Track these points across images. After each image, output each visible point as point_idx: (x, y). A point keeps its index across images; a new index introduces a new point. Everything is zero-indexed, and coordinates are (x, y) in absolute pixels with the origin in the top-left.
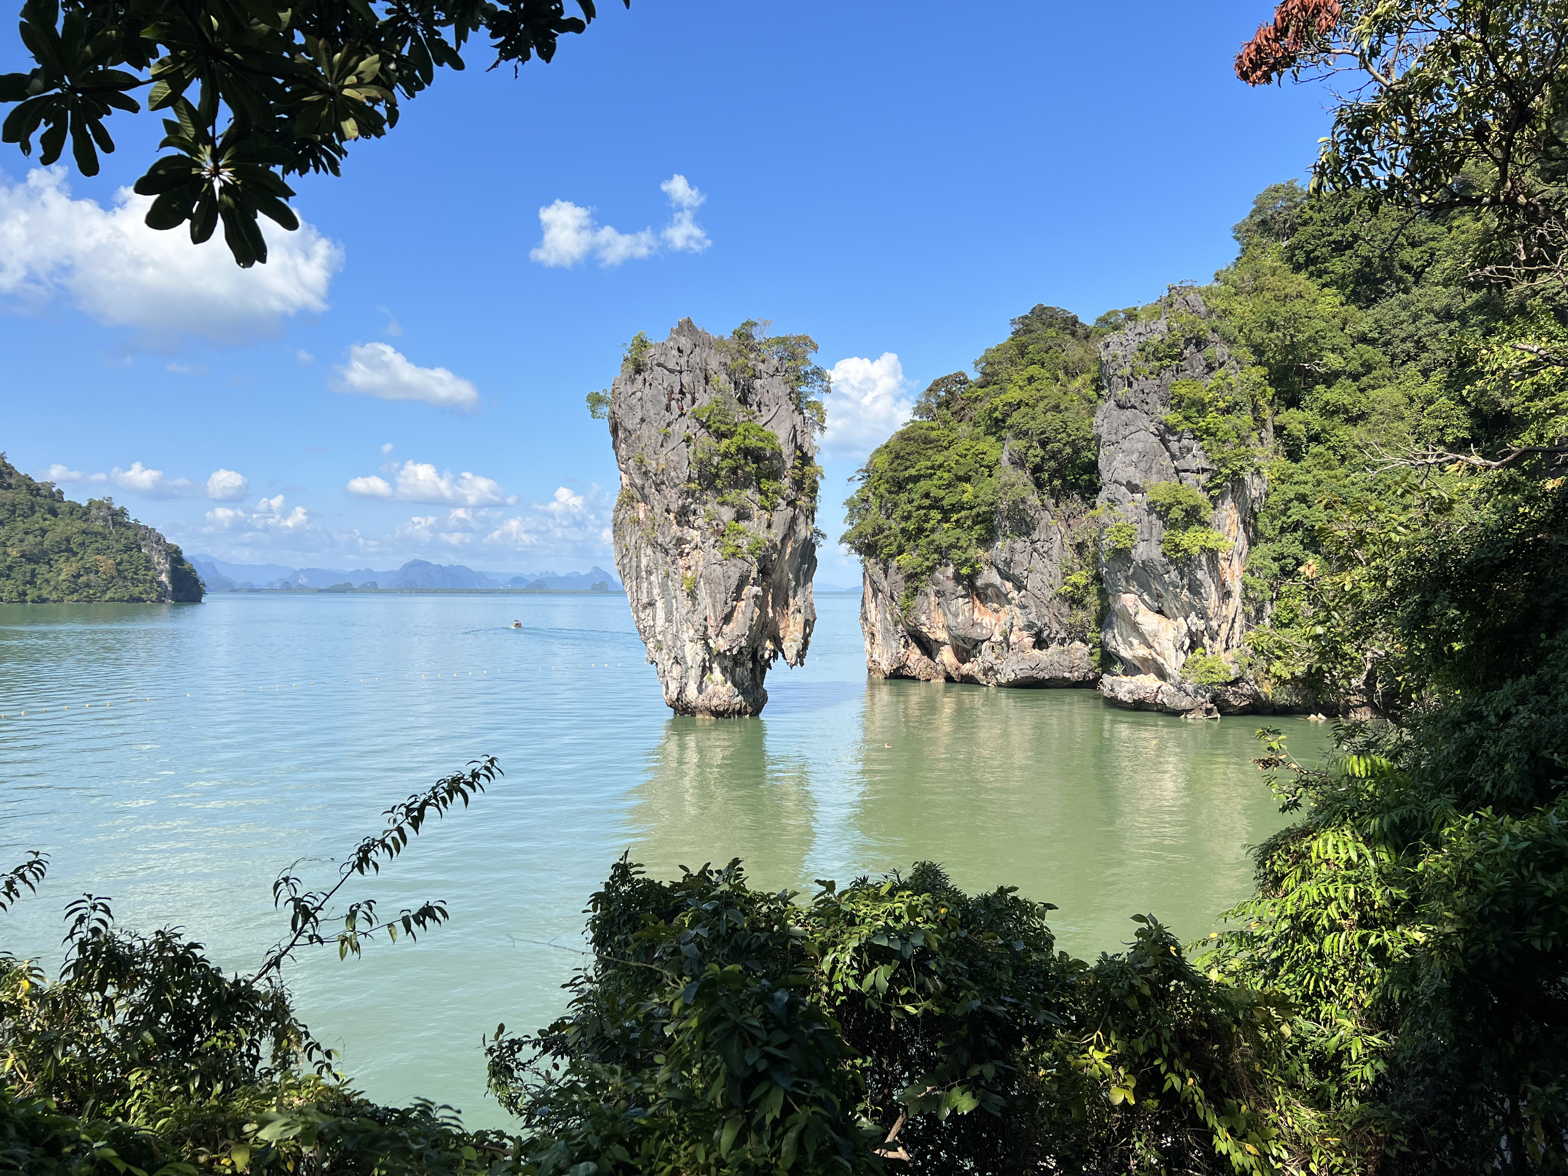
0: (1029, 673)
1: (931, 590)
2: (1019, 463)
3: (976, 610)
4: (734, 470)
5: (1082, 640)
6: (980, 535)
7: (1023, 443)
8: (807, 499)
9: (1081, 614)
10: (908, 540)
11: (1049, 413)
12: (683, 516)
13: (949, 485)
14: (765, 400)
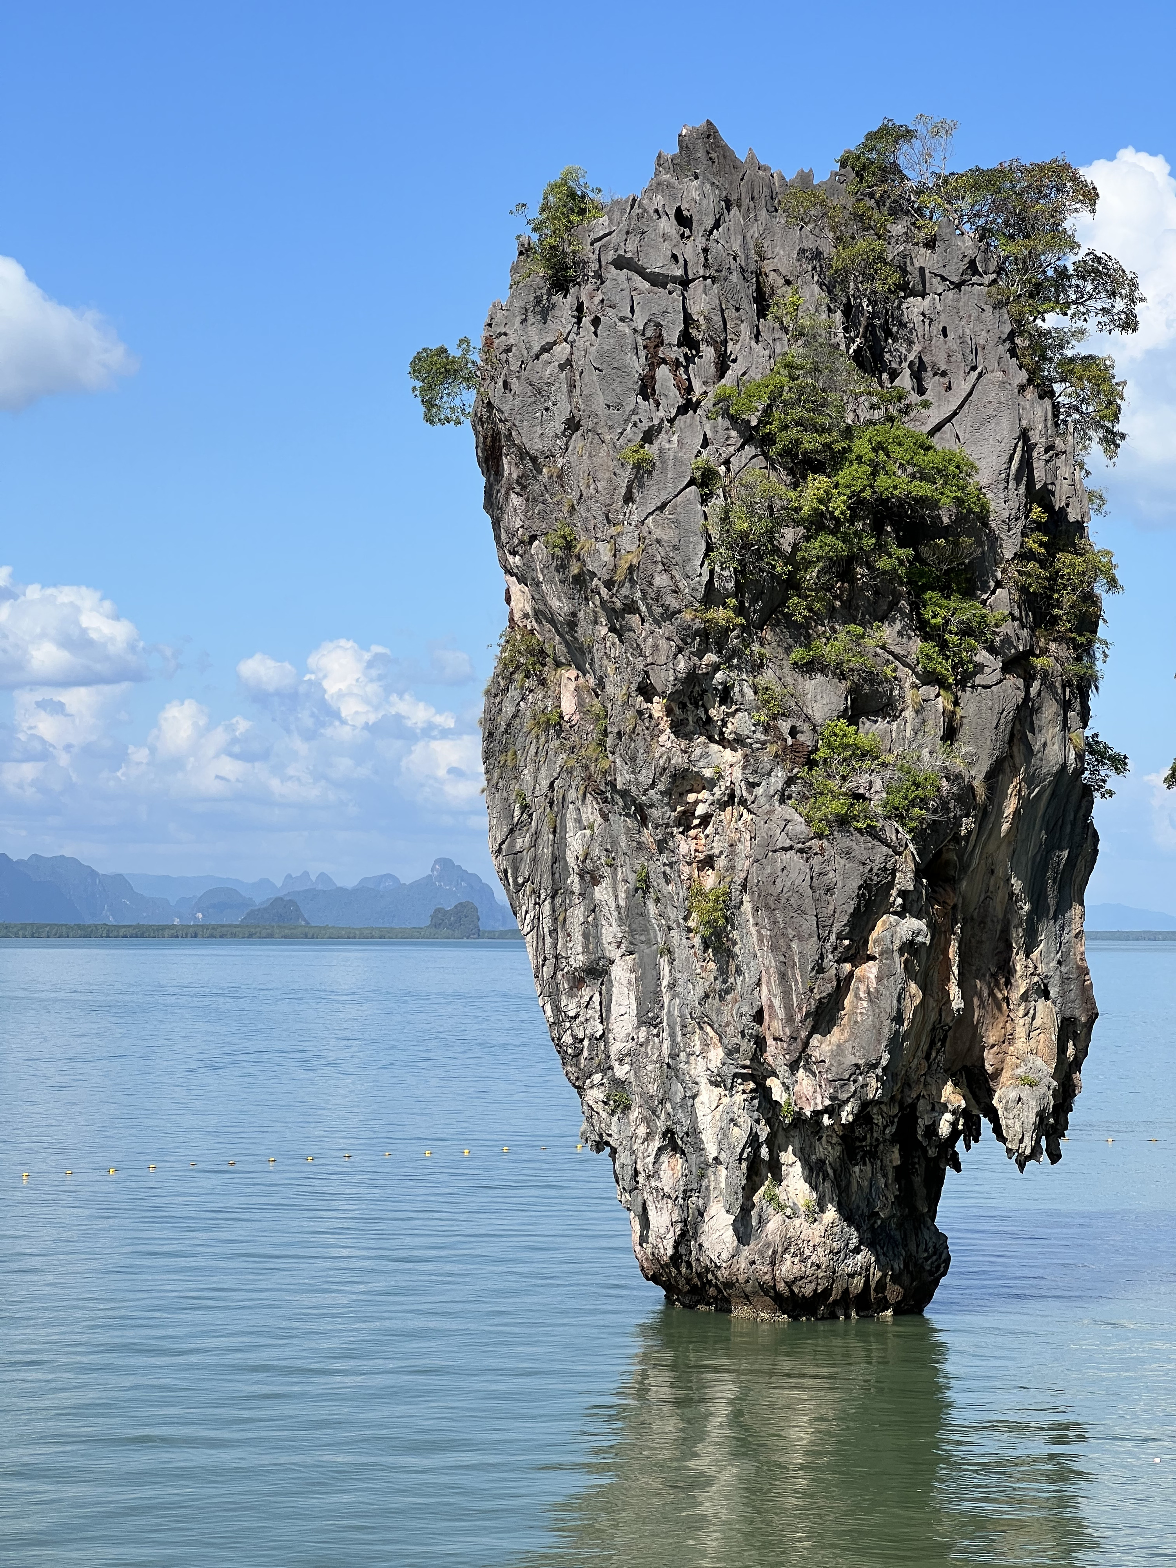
4: (842, 568)
8: (1066, 652)
12: (692, 705)
14: (938, 357)
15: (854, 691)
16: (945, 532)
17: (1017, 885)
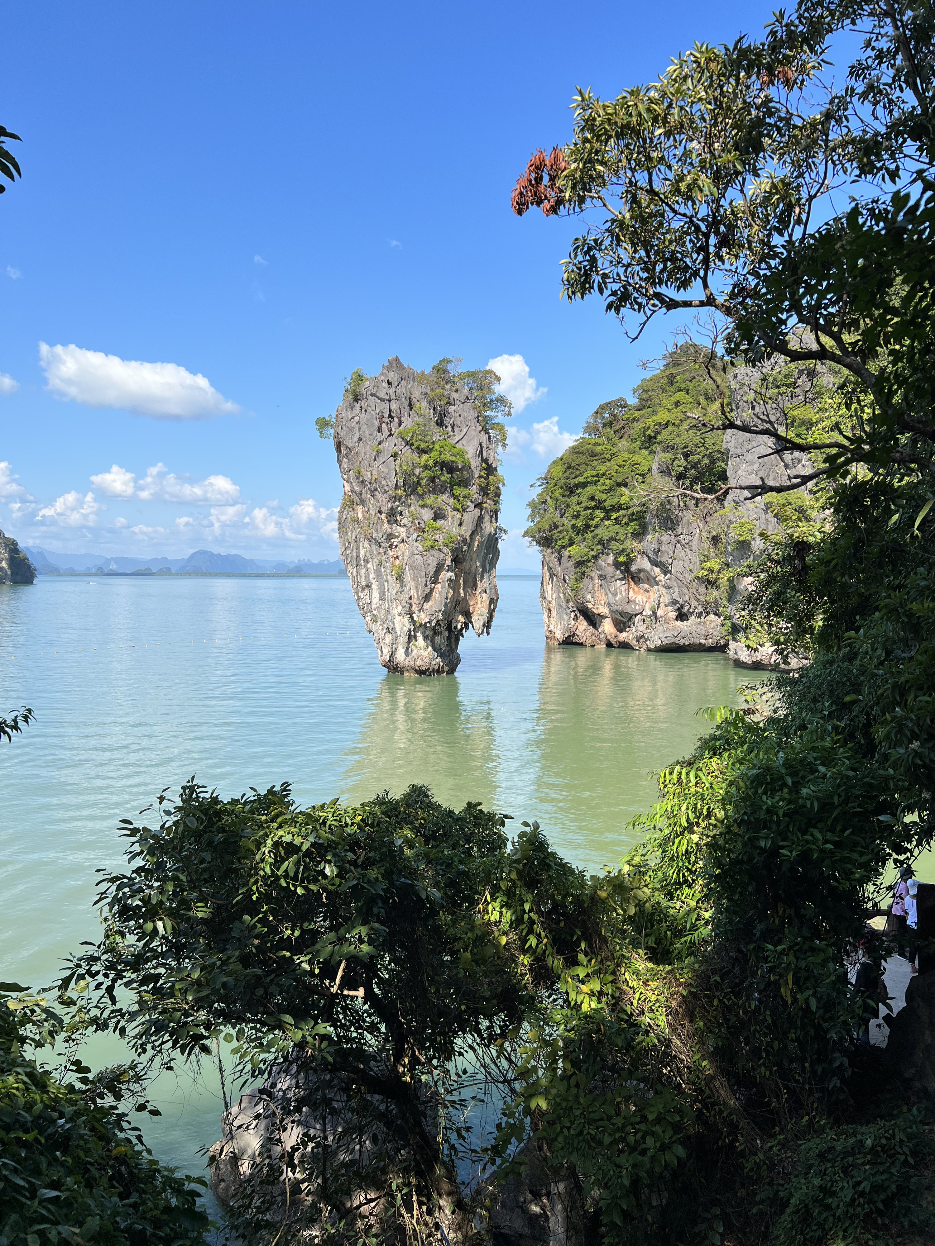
0: (672, 640)
1: (595, 574)
2: (666, 472)
3: (631, 590)
4: (432, 480)
5: (716, 614)
6: (635, 530)
7: (669, 456)
8: (491, 503)
9: (715, 593)
10: (577, 534)
11: (691, 431)
12: (392, 516)
13: (610, 490)
14: (458, 422)
15: (435, 512)
16: (459, 470)
17: (478, 564)
